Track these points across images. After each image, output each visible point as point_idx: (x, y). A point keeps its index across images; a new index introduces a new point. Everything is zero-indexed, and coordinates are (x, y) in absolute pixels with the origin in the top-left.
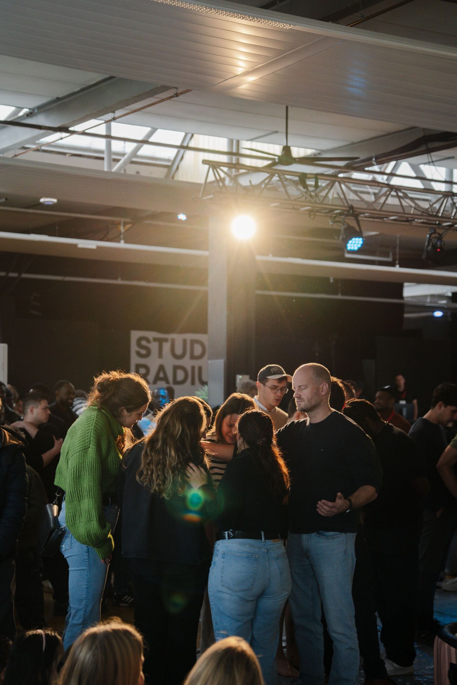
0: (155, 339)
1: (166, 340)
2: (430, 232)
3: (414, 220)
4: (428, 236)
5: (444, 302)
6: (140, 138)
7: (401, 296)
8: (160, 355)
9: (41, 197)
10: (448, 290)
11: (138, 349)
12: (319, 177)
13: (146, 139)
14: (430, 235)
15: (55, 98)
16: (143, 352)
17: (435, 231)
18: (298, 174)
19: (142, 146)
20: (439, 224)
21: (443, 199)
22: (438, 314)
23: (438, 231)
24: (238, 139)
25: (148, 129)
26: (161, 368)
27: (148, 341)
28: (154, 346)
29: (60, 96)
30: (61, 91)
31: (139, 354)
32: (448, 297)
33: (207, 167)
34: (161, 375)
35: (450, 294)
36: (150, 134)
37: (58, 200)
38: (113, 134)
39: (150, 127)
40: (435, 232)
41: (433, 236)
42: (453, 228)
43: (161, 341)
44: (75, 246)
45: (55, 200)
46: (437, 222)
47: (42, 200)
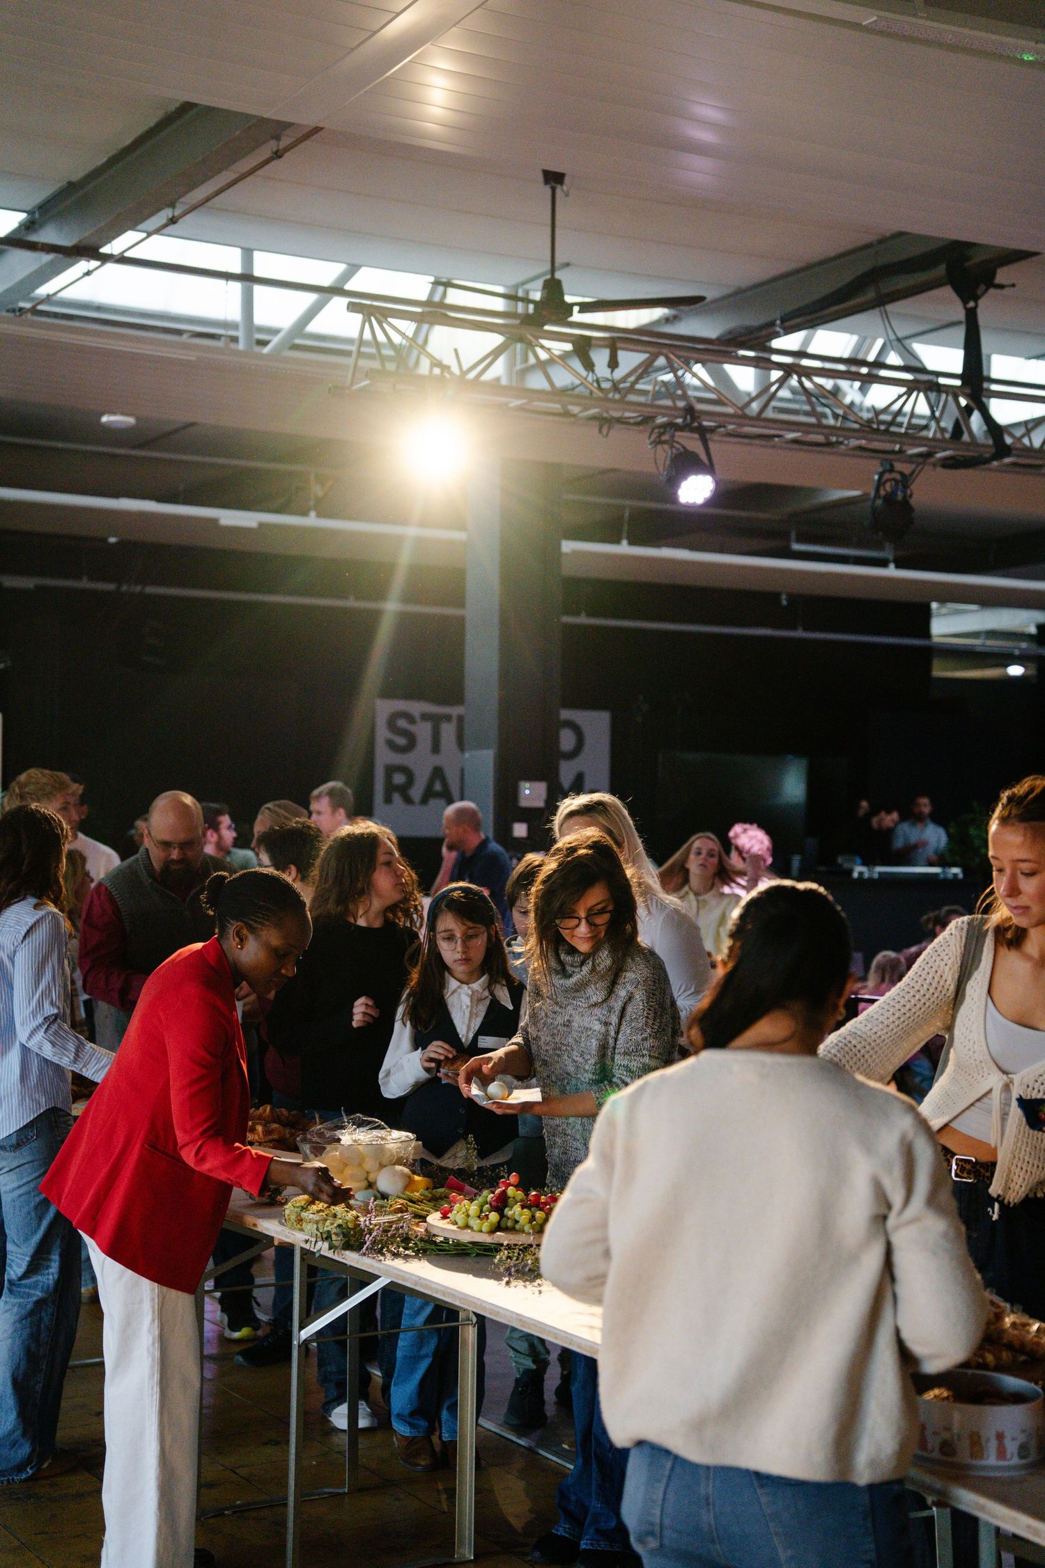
0: (425, 717)
1: (448, 718)
2: (881, 469)
3: (841, 443)
4: (876, 477)
5: (1024, 645)
7: (926, 633)
8: (436, 748)
9: (102, 414)
10: (1024, 620)
11: (390, 736)
12: (619, 345)
14: (881, 475)
15: (64, 183)
16: (401, 741)
17: (892, 466)
18: (572, 339)
20: (901, 451)
21: (904, 398)
22: (1016, 670)
23: (899, 466)
26: (438, 773)
27: (410, 718)
28: (423, 731)
29: (76, 177)
30: (75, 167)
31: (391, 745)
32: (1030, 637)
33: (359, 317)
34: (438, 787)
35: (1033, 630)
37: (138, 419)
40: (892, 470)
41: (887, 476)
42: (932, 460)
43: (436, 720)
44: (214, 521)
45: (131, 420)
46: (897, 447)
47: (105, 419)
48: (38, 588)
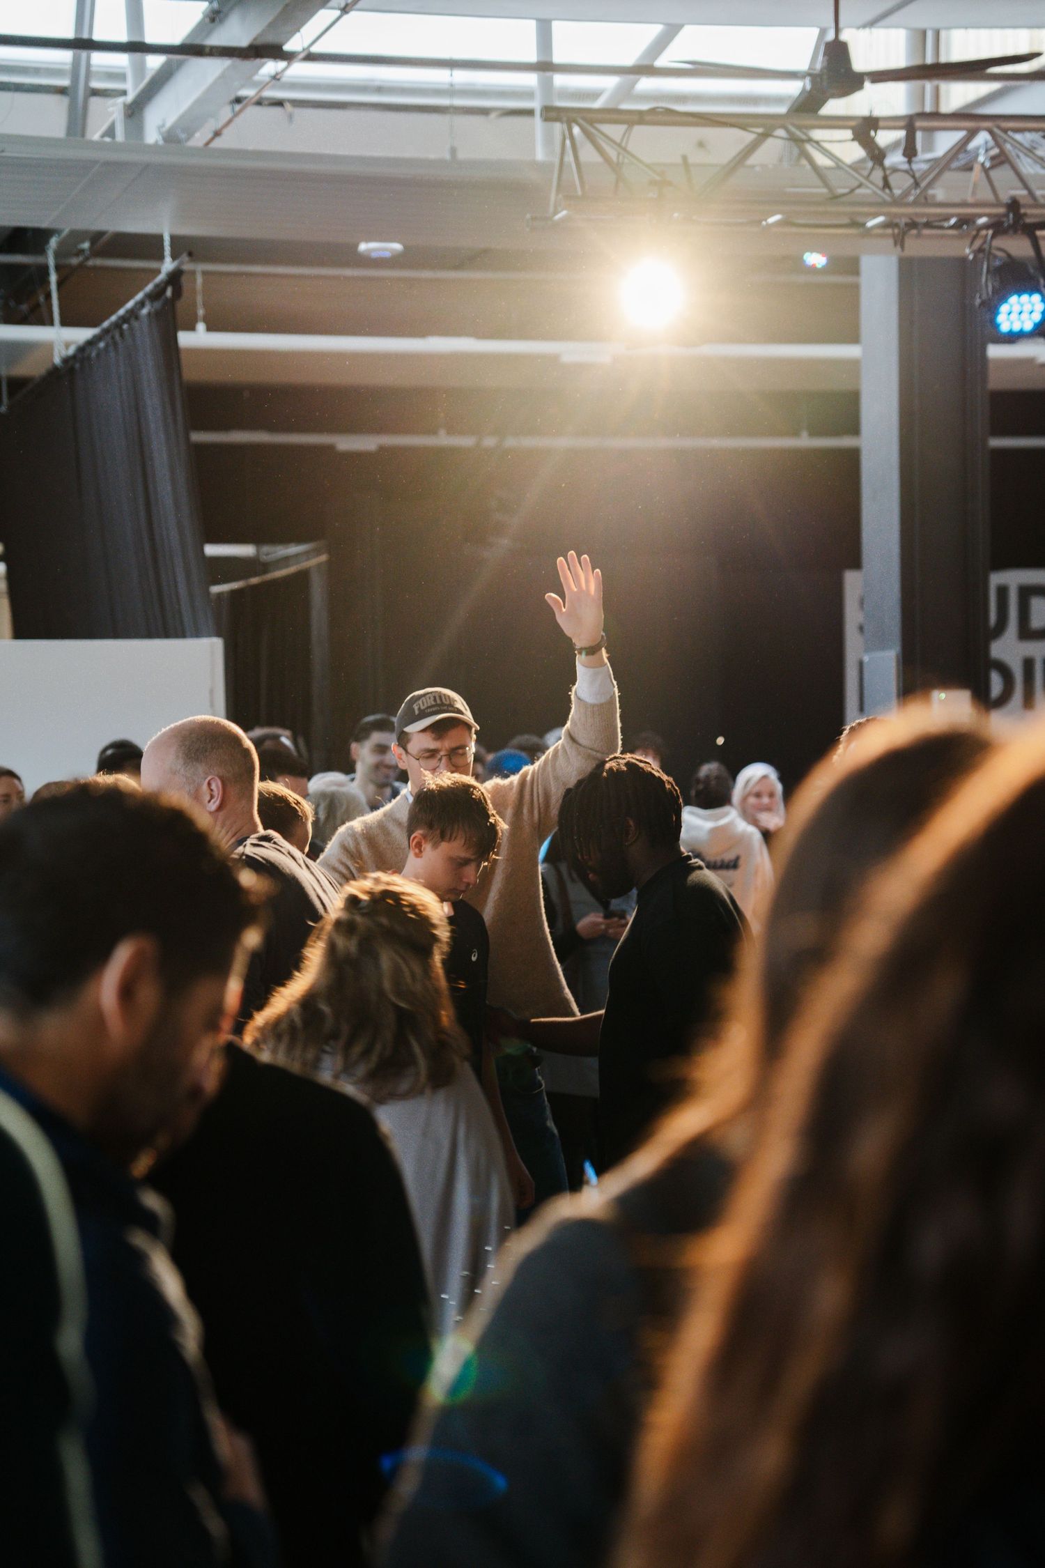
6: (629, 60)
9: (365, 239)
12: (919, 124)
13: (646, 62)
18: (851, 123)
19: (639, 79)
24: (937, 25)
25: (653, 31)
36: (661, 44)
37: (405, 247)
38: (557, 58)
39: (661, 23)
44: (554, 358)
45: (397, 247)
47: (363, 247)
48: (382, 449)
